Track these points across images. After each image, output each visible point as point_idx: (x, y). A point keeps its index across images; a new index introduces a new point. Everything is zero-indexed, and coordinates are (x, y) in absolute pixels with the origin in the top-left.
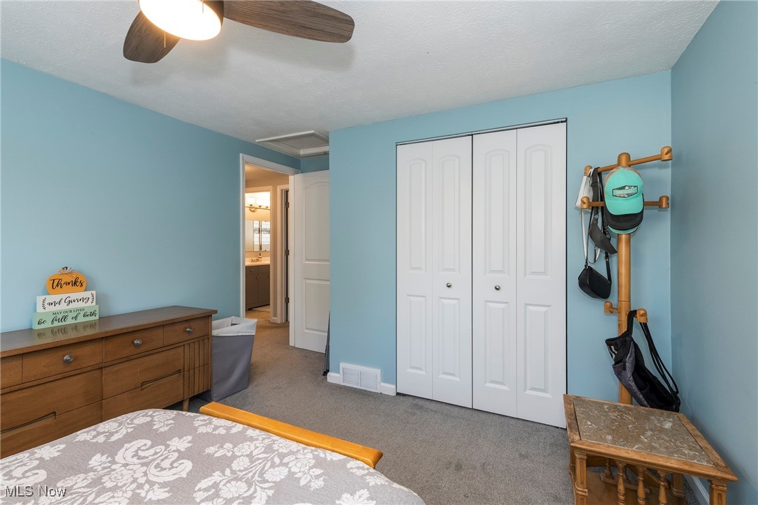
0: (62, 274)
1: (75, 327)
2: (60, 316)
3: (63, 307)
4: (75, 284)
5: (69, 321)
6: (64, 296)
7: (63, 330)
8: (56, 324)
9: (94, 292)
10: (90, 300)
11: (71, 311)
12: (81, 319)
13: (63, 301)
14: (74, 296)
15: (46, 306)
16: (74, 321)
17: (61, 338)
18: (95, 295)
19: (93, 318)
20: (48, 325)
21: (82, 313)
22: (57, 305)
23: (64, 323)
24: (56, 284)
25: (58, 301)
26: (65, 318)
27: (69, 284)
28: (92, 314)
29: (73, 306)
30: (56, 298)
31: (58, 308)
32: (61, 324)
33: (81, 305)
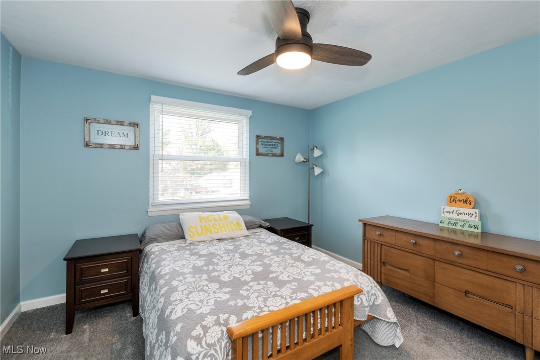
0: (457, 194)
1: (463, 232)
2: (453, 222)
3: (455, 216)
4: (465, 202)
5: (458, 227)
6: (456, 209)
7: (455, 231)
8: (450, 226)
9: (477, 211)
10: (474, 216)
11: (460, 221)
12: (466, 228)
13: (455, 212)
14: (462, 210)
15: (445, 213)
16: (461, 228)
17: (453, 237)
18: (477, 213)
19: (475, 230)
20: (445, 225)
21: (468, 224)
22: (451, 214)
23: (455, 227)
24: (453, 200)
25: (452, 211)
26: (456, 224)
27: (461, 201)
28: (475, 227)
29: (461, 217)
30: (451, 209)
31: (451, 216)
32: (453, 227)
33: (466, 218)
